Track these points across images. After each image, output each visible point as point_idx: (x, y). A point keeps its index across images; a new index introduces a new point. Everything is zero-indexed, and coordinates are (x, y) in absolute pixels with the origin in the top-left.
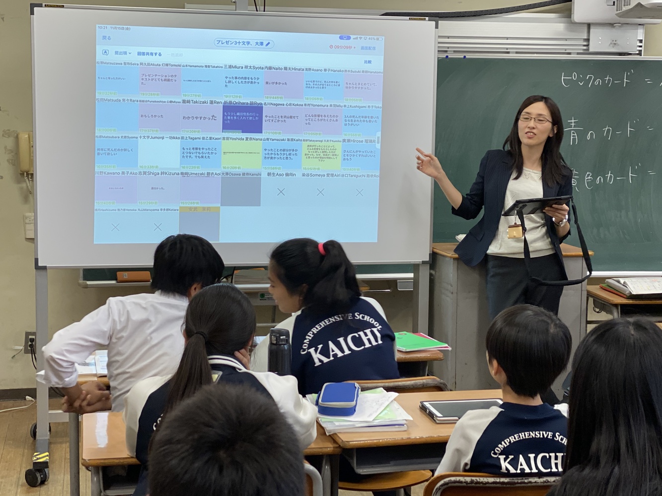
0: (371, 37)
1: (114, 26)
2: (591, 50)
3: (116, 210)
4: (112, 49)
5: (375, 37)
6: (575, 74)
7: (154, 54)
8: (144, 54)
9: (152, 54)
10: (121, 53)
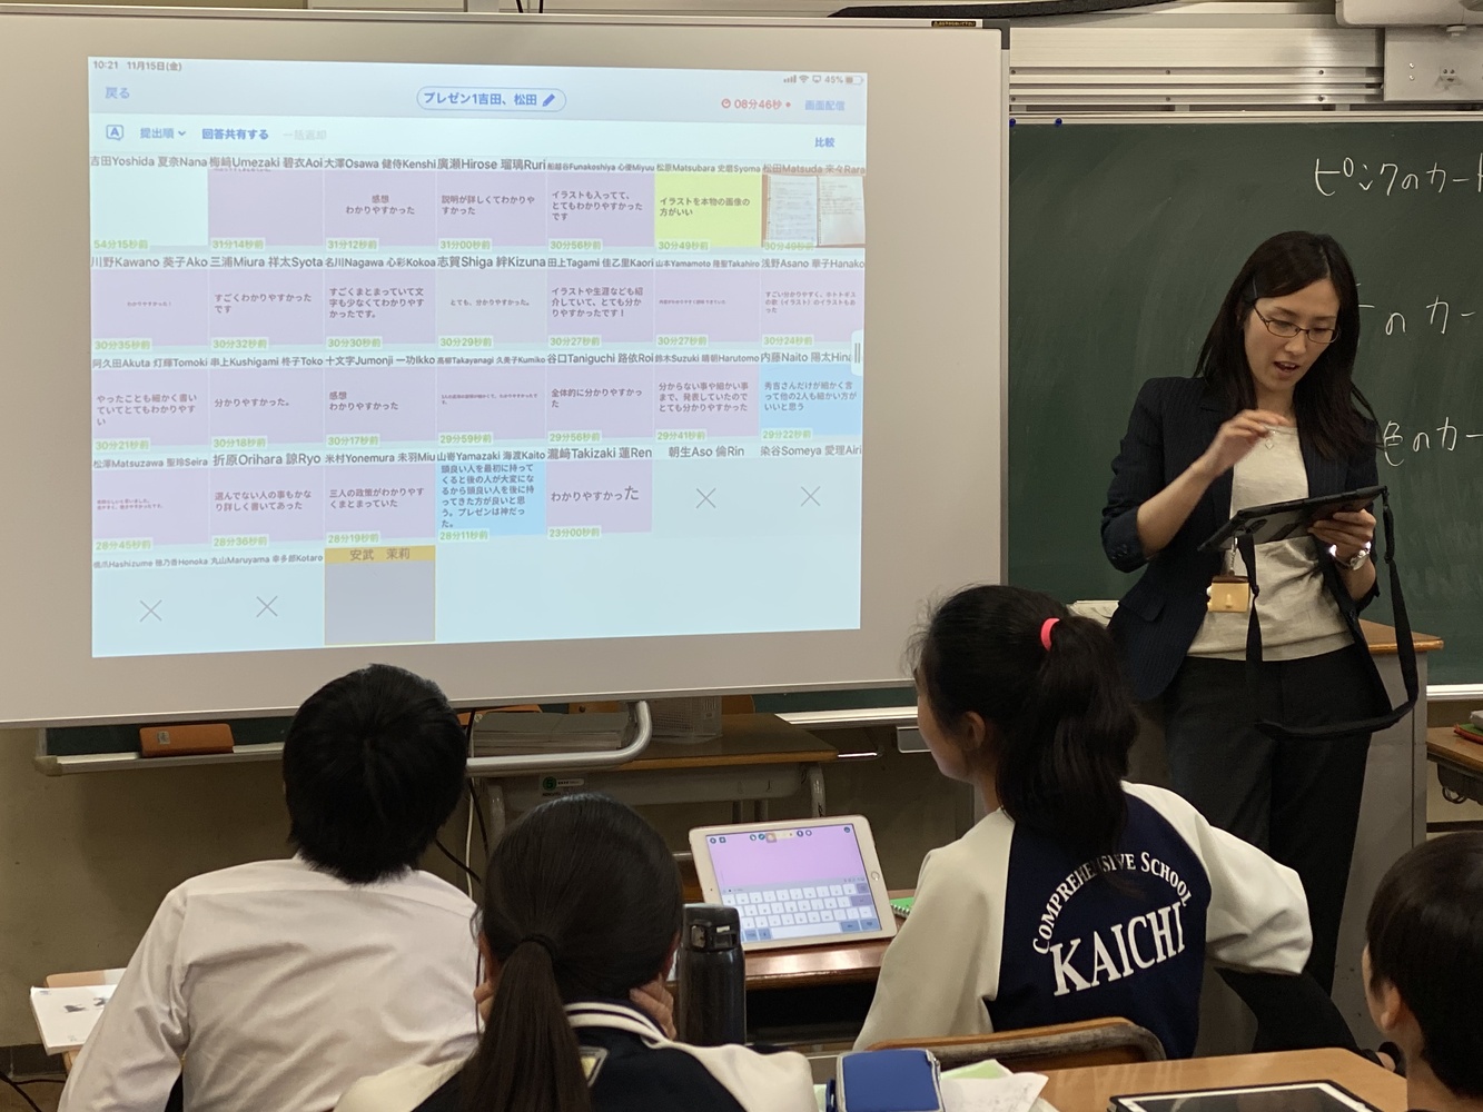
0: (830, 74)
1: (137, 60)
2: (1389, 96)
3: (150, 564)
4: (132, 123)
5: (843, 76)
6: (1348, 163)
7: (247, 134)
8: (219, 134)
9: (241, 134)
10: (157, 134)
